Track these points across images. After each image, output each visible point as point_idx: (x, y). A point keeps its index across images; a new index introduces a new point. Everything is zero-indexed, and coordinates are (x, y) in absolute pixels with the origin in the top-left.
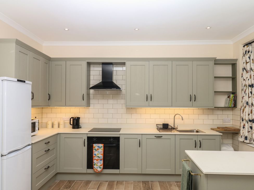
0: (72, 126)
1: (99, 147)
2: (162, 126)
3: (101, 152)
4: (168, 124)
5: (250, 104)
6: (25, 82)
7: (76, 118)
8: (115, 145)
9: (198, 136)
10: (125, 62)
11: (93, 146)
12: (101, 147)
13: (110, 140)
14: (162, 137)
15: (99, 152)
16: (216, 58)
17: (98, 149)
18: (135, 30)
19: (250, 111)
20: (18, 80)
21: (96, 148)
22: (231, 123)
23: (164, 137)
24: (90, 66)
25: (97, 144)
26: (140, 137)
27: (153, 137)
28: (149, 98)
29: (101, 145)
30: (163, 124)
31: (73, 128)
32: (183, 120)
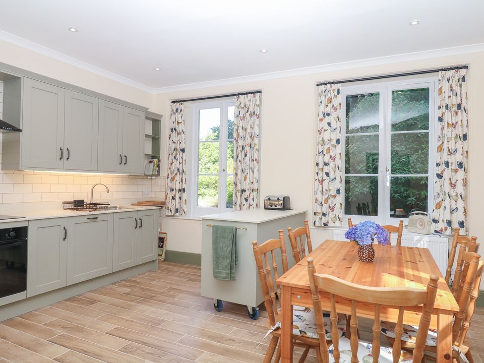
4: (83, 200)
5: (181, 171)
10: (20, 78)
13: (7, 235)
14: (97, 217)
16: (148, 109)
19: (180, 179)
22: (150, 196)
23: (100, 218)
28: (64, 155)
30: (75, 201)
32: (108, 192)
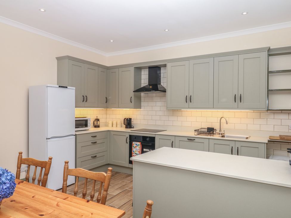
0: (125, 126)
1: (136, 145)
2: (207, 130)
3: (138, 150)
4: (213, 128)
6: (67, 87)
7: (128, 119)
8: (150, 144)
9: (236, 142)
10: (166, 64)
11: (132, 143)
12: (139, 145)
14: (195, 140)
15: (136, 149)
17: (136, 147)
18: (165, 31)
20: (59, 86)
21: (135, 145)
23: (197, 140)
24: (141, 70)
25: (135, 142)
26: (173, 139)
27: (186, 139)
28: (189, 99)
29: (138, 143)
30: (208, 128)
31: (126, 127)
32: (227, 123)
